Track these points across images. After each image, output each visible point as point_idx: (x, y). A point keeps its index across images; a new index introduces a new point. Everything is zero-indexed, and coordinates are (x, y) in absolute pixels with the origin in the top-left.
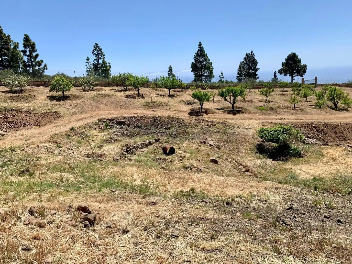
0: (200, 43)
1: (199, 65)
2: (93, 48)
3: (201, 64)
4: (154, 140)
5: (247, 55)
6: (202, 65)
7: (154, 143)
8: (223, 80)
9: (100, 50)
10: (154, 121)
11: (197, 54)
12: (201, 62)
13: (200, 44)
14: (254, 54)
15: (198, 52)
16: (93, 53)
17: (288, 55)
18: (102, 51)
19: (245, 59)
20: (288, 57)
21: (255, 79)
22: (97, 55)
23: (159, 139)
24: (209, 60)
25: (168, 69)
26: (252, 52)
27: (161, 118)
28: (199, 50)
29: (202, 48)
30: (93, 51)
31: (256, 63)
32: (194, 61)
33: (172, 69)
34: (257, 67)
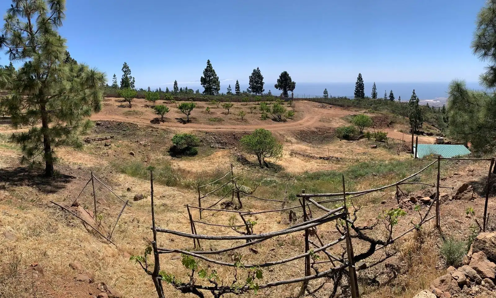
0: (209, 60)
1: (208, 79)
2: (123, 66)
3: (209, 78)
4: (109, 137)
5: (254, 71)
6: (210, 80)
7: (109, 138)
8: (231, 91)
9: (128, 67)
10: (119, 125)
11: (206, 70)
12: (210, 77)
13: (209, 62)
14: (259, 70)
15: (207, 68)
16: (122, 70)
17: (281, 73)
18: (129, 68)
19: (253, 74)
20: (281, 74)
21: (262, 91)
22: (125, 72)
23: (113, 137)
24: (216, 76)
25: (174, 84)
26: (258, 69)
27: (124, 123)
28: (207, 67)
29: (211, 64)
30: (123, 68)
31: (262, 78)
32: (204, 77)
33: (177, 84)
34: (263, 81)
